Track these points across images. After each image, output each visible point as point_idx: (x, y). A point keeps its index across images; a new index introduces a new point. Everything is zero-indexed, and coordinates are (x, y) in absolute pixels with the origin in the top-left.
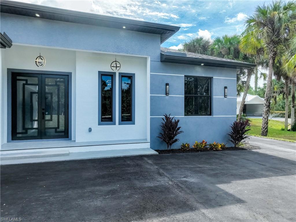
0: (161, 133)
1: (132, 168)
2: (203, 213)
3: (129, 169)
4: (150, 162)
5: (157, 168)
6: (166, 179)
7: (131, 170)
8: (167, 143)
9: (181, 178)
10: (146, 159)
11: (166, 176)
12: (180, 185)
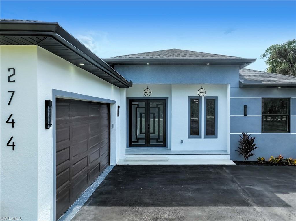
0: (239, 148)
1: (213, 175)
2: (255, 209)
3: (211, 175)
4: (227, 171)
5: (232, 177)
6: (237, 185)
7: (212, 176)
8: (245, 157)
9: (248, 186)
10: (225, 168)
11: (237, 183)
12: (246, 190)
